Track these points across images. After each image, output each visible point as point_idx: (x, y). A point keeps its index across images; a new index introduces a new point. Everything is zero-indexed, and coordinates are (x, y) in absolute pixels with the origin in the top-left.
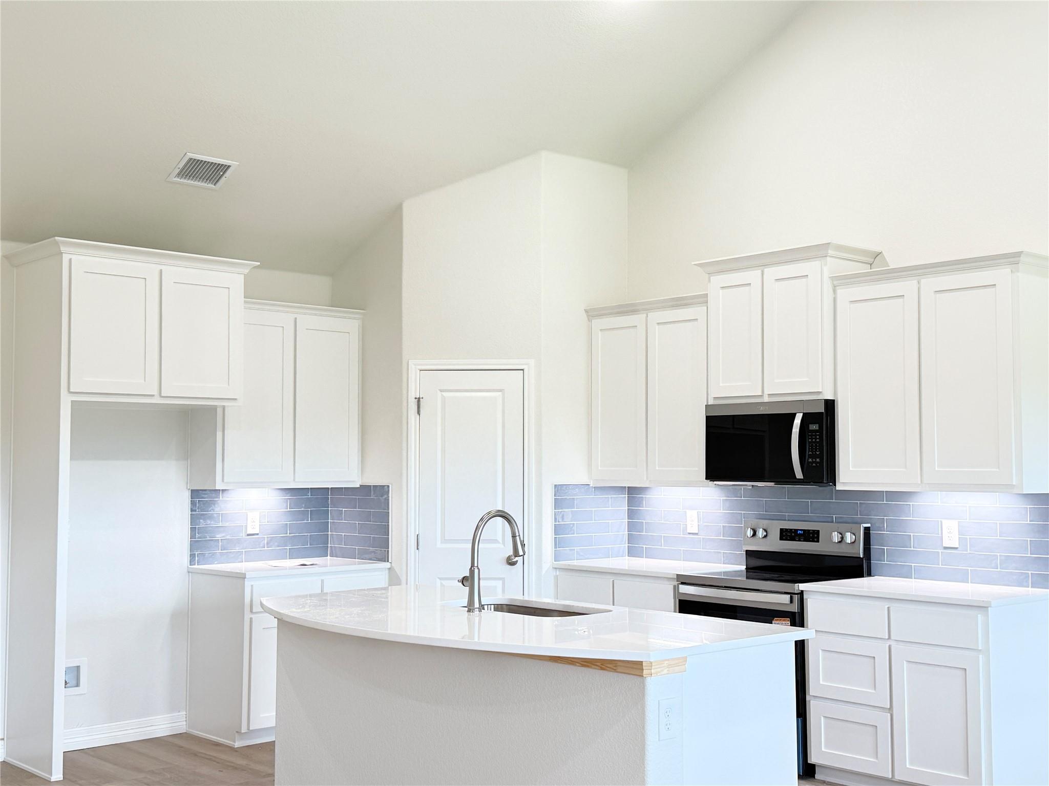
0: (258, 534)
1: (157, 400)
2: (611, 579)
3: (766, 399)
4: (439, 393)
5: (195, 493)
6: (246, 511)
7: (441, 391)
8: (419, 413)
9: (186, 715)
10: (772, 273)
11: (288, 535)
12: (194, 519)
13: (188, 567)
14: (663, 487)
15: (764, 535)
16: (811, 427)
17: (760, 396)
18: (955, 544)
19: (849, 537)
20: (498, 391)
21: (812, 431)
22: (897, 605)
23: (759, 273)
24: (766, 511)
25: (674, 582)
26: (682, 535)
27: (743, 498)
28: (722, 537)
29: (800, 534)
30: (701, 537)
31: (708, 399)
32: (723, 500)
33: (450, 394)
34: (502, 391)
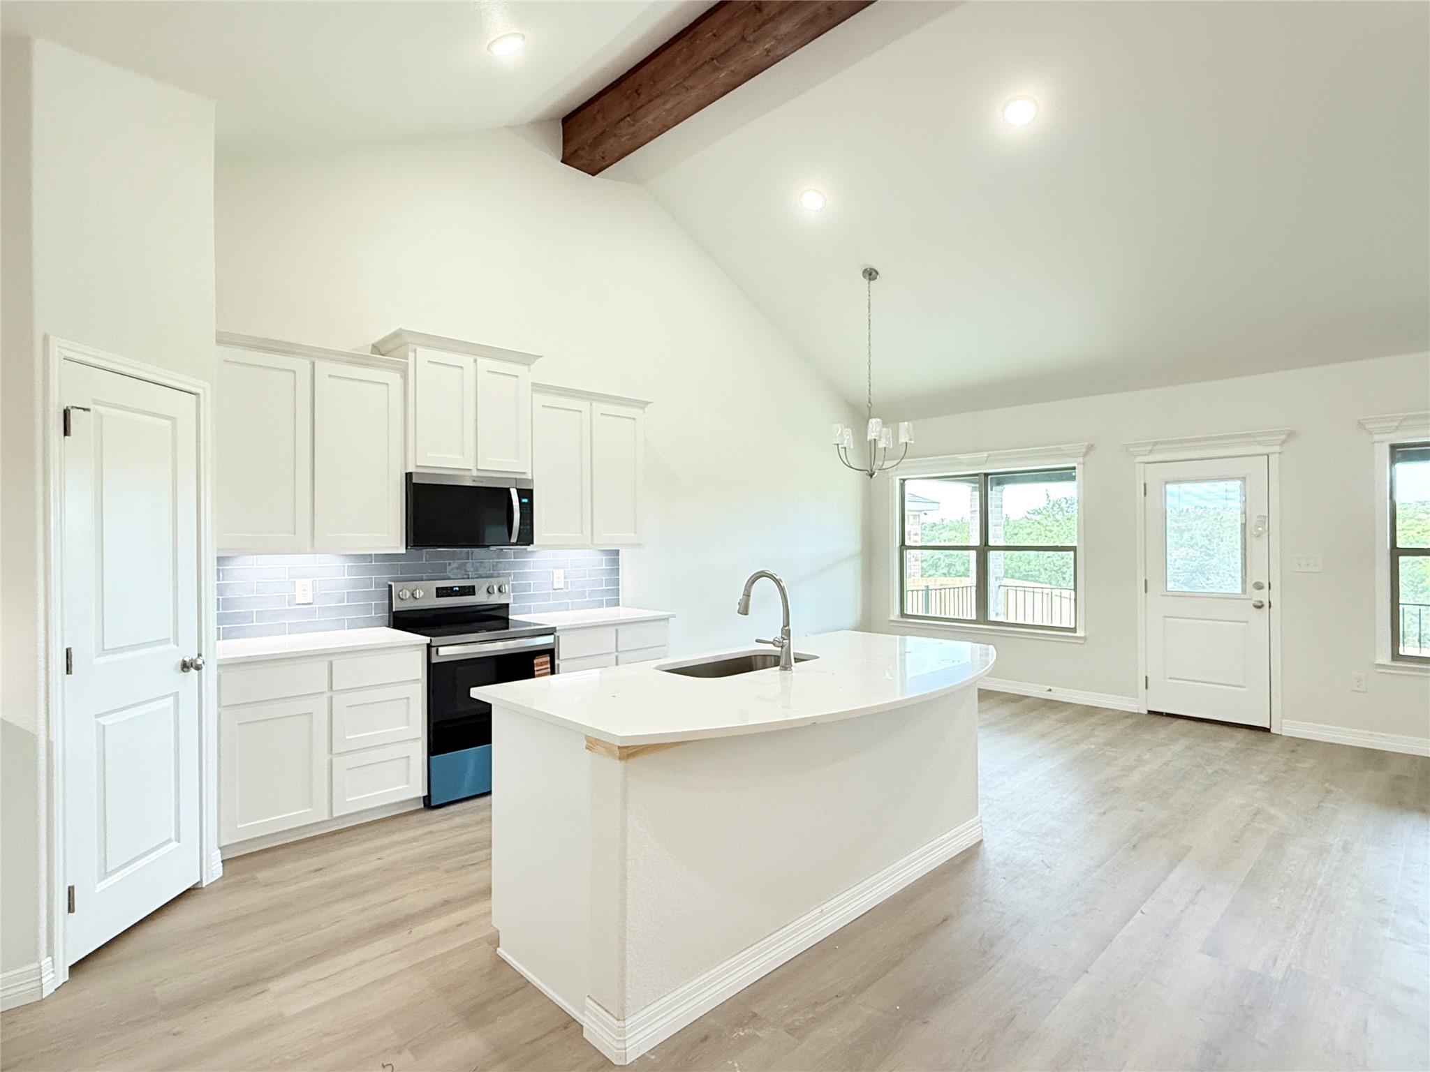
7: (94, 403)
8: (66, 434)
10: (484, 364)
15: (423, 596)
16: (525, 501)
17: (470, 470)
18: (562, 586)
19: (506, 588)
20: (168, 418)
21: (524, 503)
22: (623, 627)
23: (472, 359)
24: (401, 574)
25: (421, 648)
26: (287, 608)
27: (373, 563)
28: (346, 603)
29: (456, 590)
30: (317, 606)
31: (406, 466)
32: (348, 566)
33: (108, 410)
34: (173, 419)
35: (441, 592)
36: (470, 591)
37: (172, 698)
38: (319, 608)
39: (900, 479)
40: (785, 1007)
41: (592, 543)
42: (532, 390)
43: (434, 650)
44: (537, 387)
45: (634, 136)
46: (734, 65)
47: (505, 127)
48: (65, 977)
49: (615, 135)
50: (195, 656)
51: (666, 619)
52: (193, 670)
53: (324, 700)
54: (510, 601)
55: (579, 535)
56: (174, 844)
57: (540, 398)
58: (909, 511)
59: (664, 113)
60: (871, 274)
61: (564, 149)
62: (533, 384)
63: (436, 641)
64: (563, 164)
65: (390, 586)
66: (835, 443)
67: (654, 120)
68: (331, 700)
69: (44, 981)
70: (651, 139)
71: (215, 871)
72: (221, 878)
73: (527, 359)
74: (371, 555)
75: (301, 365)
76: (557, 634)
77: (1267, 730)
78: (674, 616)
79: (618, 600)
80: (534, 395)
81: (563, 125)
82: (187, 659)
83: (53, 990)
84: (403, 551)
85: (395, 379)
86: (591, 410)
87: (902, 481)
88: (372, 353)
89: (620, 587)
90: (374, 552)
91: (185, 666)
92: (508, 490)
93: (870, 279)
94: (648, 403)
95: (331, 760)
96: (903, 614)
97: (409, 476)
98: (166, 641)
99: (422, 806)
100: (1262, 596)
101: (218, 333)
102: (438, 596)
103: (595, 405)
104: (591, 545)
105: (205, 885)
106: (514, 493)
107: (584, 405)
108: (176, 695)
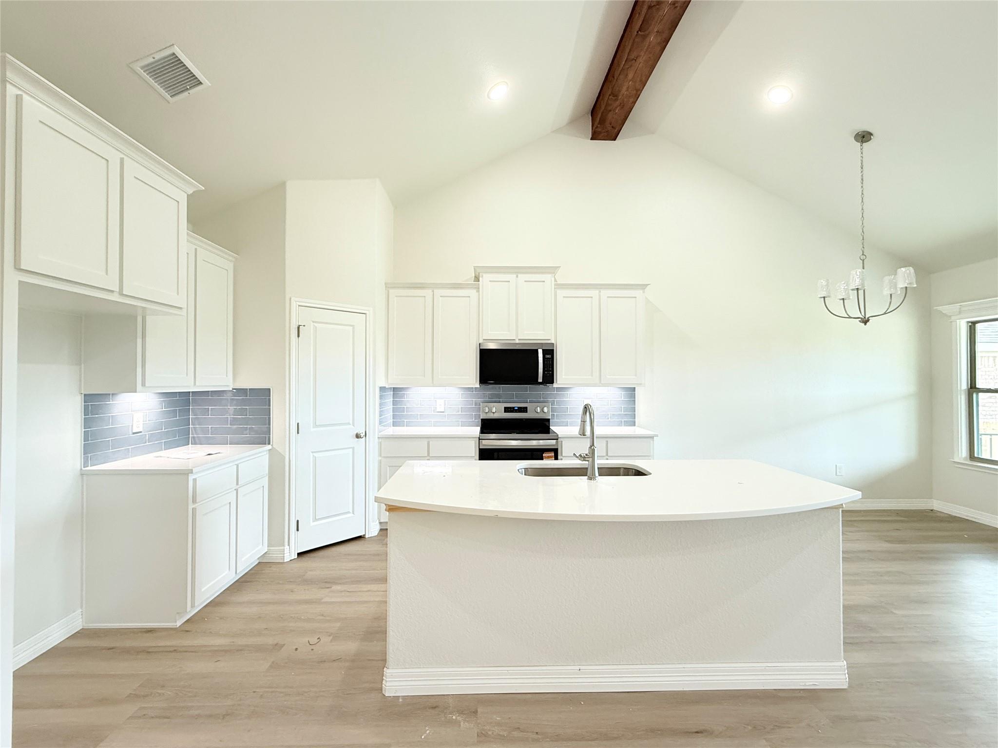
0: (141, 432)
1: (115, 297)
2: (427, 440)
3: (517, 342)
4: (312, 324)
5: (88, 398)
6: (132, 412)
7: (313, 322)
8: (298, 336)
9: (82, 612)
10: (523, 277)
11: (163, 430)
12: (87, 423)
13: (81, 469)
14: (419, 388)
15: (496, 412)
16: (548, 356)
17: (514, 340)
19: (546, 410)
20: (350, 326)
21: (547, 359)
22: (612, 440)
23: (515, 276)
24: (489, 398)
25: (475, 439)
26: (432, 413)
27: (474, 392)
28: (460, 413)
29: (516, 409)
30: (446, 413)
31: (478, 339)
32: (461, 394)
33: (320, 325)
34: (353, 326)
35: (507, 410)
36: (524, 410)
37: (351, 450)
38: (447, 415)
39: (968, 322)
40: (498, 719)
42: (556, 288)
43: (481, 441)
44: (559, 286)
45: (622, 106)
46: (655, 27)
47: (553, 132)
48: (295, 556)
49: (610, 111)
50: (363, 432)
51: (652, 437)
52: (361, 438)
54: (550, 418)
55: (590, 377)
56: (351, 515)
57: (561, 293)
58: (980, 352)
59: (630, 83)
60: (864, 137)
61: (592, 132)
62: (556, 284)
63: (483, 436)
64: (592, 141)
65: (479, 405)
66: (819, 296)
67: (627, 90)
69: (285, 555)
70: (635, 103)
71: (374, 531)
72: (375, 536)
73: (552, 270)
74: (473, 388)
75: (427, 293)
76: (560, 439)
78: (657, 436)
79: (635, 422)
80: (558, 291)
81: (591, 116)
83: (289, 560)
84: (477, 386)
85: (473, 294)
86: (600, 296)
87: (970, 324)
88: (474, 281)
89: (636, 413)
91: (358, 436)
92: (537, 351)
93: (862, 142)
94: (646, 285)
96: (972, 457)
98: (348, 424)
101: (386, 283)
102: (505, 412)
103: (603, 292)
104: (601, 384)
105: (367, 536)
106: (540, 352)
107: (594, 293)
108: (353, 448)
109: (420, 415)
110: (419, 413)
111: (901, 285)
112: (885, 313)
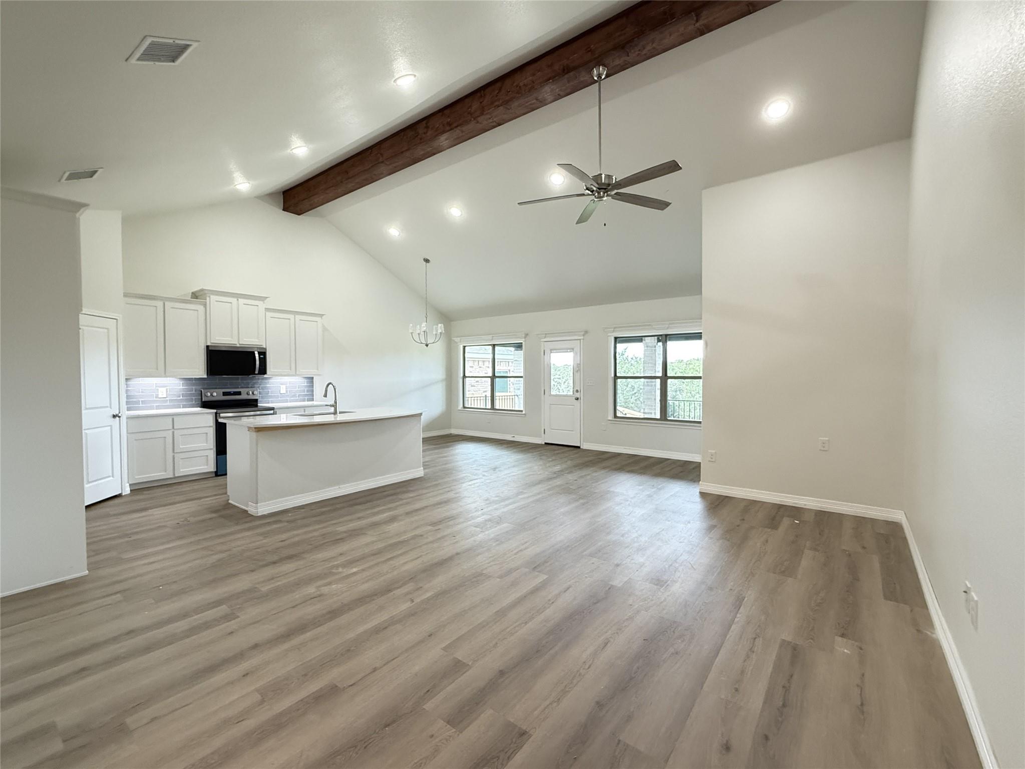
2: (172, 417)
3: (238, 345)
15: (216, 395)
16: (262, 356)
17: (236, 344)
18: (285, 392)
19: (255, 392)
20: (106, 328)
21: (262, 358)
22: (308, 408)
23: (236, 299)
24: (207, 386)
25: (213, 414)
26: (155, 399)
27: (194, 382)
28: (181, 398)
29: (232, 393)
31: (206, 342)
32: (182, 383)
33: (87, 328)
34: (107, 329)
35: (225, 394)
36: (239, 393)
37: (109, 427)
38: (169, 400)
39: (463, 347)
41: (296, 373)
42: (265, 311)
43: (218, 415)
44: (267, 310)
45: (311, 205)
47: (255, 197)
49: (303, 204)
50: (118, 413)
52: (117, 418)
53: (170, 432)
54: (258, 398)
55: (290, 370)
56: (112, 478)
57: (269, 314)
58: (467, 360)
59: (321, 199)
60: (427, 260)
61: (284, 206)
62: (265, 308)
63: (219, 411)
64: (284, 212)
65: (201, 391)
67: (317, 201)
68: (173, 432)
71: (127, 491)
72: (130, 493)
73: (262, 299)
74: (192, 378)
75: (160, 304)
76: (275, 410)
77: (579, 447)
79: (313, 399)
80: (267, 313)
81: (283, 196)
82: (115, 414)
84: (205, 376)
85: (201, 308)
86: (295, 318)
88: (191, 298)
89: (314, 393)
90: (194, 377)
91: (114, 416)
92: (253, 353)
93: (427, 262)
94: (323, 315)
95: (174, 456)
96: (464, 405)
97: (208, 347)
98: (107, 407)
99: (214, 475)
100: (578, 395)
101: (124, 293)
102: (223, 395)
103: (297, 316)
104: (296, 375)
105: (123, 494)
106: (256, 353)
107: (291, 317)
108: (111, 426)
109: (142, 401)
110: (140, 400)
111: (439, 331)
112: (433, 343)
